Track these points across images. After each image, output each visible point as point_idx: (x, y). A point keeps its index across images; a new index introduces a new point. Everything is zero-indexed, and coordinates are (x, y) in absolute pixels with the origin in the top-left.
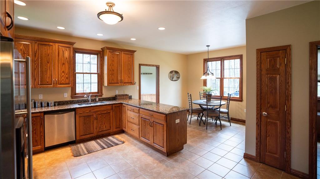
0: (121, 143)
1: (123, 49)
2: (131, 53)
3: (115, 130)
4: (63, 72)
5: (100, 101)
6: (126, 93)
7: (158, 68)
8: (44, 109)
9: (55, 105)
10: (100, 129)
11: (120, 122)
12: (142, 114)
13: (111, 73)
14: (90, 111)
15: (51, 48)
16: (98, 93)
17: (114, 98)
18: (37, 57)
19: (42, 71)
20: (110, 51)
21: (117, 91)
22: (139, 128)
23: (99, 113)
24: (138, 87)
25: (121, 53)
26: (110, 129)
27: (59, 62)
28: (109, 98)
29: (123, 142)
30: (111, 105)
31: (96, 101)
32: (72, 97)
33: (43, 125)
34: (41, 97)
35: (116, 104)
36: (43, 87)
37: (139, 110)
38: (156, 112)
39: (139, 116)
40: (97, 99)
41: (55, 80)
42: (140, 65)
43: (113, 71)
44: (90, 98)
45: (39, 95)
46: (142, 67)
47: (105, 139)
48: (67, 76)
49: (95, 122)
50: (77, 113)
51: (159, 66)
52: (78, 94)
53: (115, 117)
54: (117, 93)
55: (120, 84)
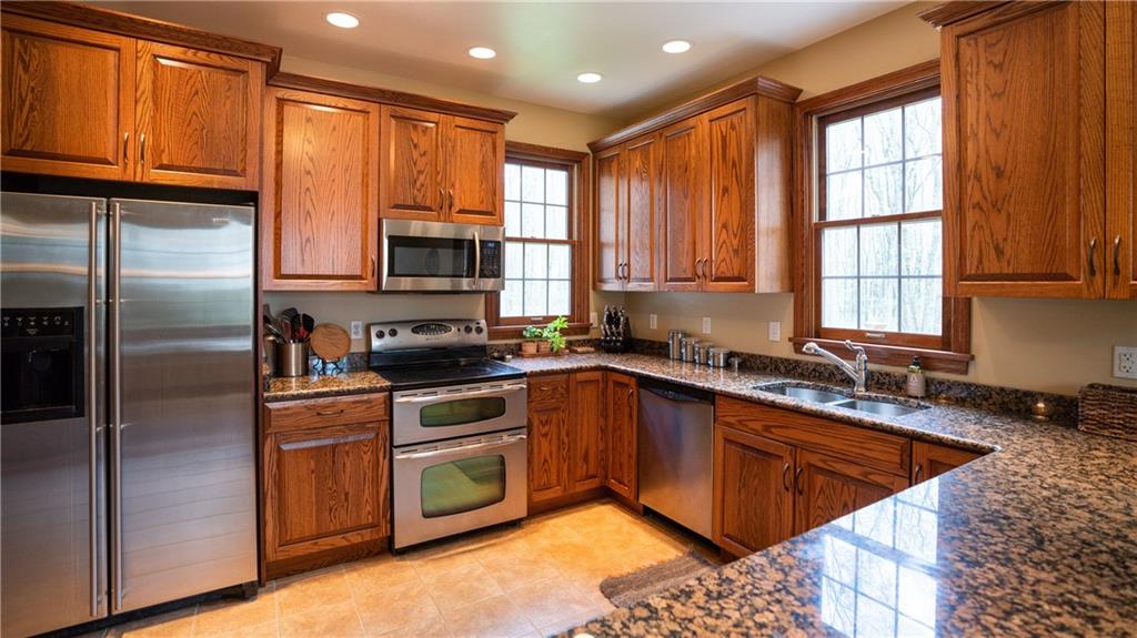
4: (725, 226)
9: (727, 367)
14: (767, 429)
15: (694, 138)
16: (941, 342)
27: (713, 188)
33: (635, 421)
36: (675, 289)
40: (915, 384)
41: (702, 261)
45: (704, 319)
48: (735, 243)
49: (788, 500)
55: (1090, 284)
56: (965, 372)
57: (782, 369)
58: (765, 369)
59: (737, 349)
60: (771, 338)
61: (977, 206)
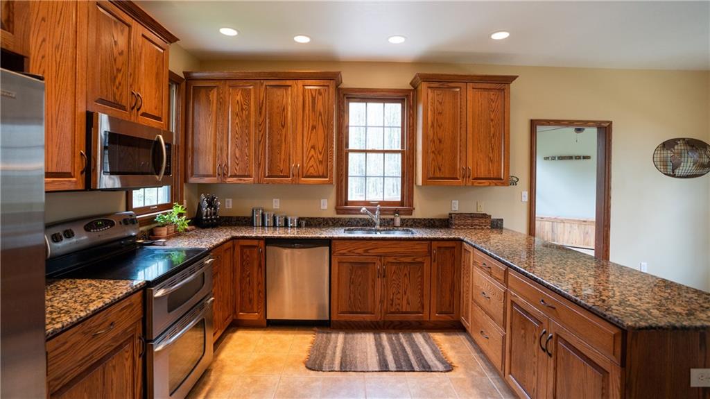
0: (441, 367)
1: (472, 74)
2: (498, 86)
3: (436, 317)
4: (313, 147)
5: (407, 226)
6: (483, 211)
7: (605, 131)
8: (269, 233)
9: (299, 226)
10: (392, 305)
11: (452, 295)
12: (516, 292)
13: (433, 149)
14: (366, 251)
15: (290, 92)
16: (401, 203)
17: (445, 223)
18: (263, 117)
19: (271, 146)
20: (432, 85)
21: (457, 202)
22: (504, 338)
23: (391, 260)
24: (526, 194)
25: (464, 89)
26: (420, 310)
27: (305, 125)
28: (432, 219)
29: (449, 368)
30: (428, 242)
31: (394, 226)
32: (338, 211)
33: (263, 268)
34: (276, 205)
35: (443, 240)
36: (273, 182)
37: (506, 272)
38: (569, 299)
39: (505, 293)
40: (398, 222)
41: (296, 166)
42: (534, 124)
43: (440, 142)
44: (376, 217)
45: (274, 200)
46: (539, 128)
47: (402, 338)
48: (320, 157)
49: (379, 282)
50: (334, 252)
51: (611, 123)
52: (353, 203)
53: (438, 279)
54: (456, 207)
55: (463, 181)
56: (411, 215)
57: (331, 223)
58: (320, 224)
59: (302, 216)
60: (322, 208)
61: (433, 152)
